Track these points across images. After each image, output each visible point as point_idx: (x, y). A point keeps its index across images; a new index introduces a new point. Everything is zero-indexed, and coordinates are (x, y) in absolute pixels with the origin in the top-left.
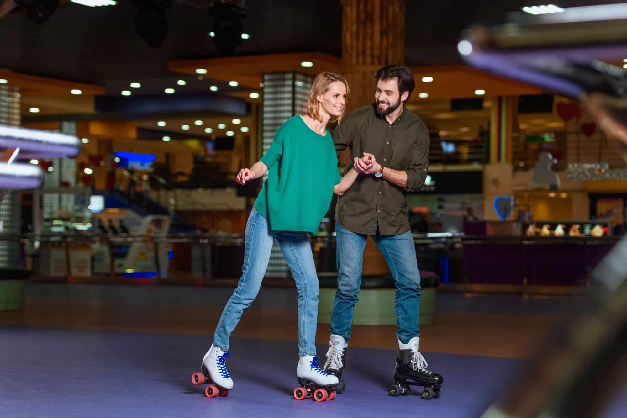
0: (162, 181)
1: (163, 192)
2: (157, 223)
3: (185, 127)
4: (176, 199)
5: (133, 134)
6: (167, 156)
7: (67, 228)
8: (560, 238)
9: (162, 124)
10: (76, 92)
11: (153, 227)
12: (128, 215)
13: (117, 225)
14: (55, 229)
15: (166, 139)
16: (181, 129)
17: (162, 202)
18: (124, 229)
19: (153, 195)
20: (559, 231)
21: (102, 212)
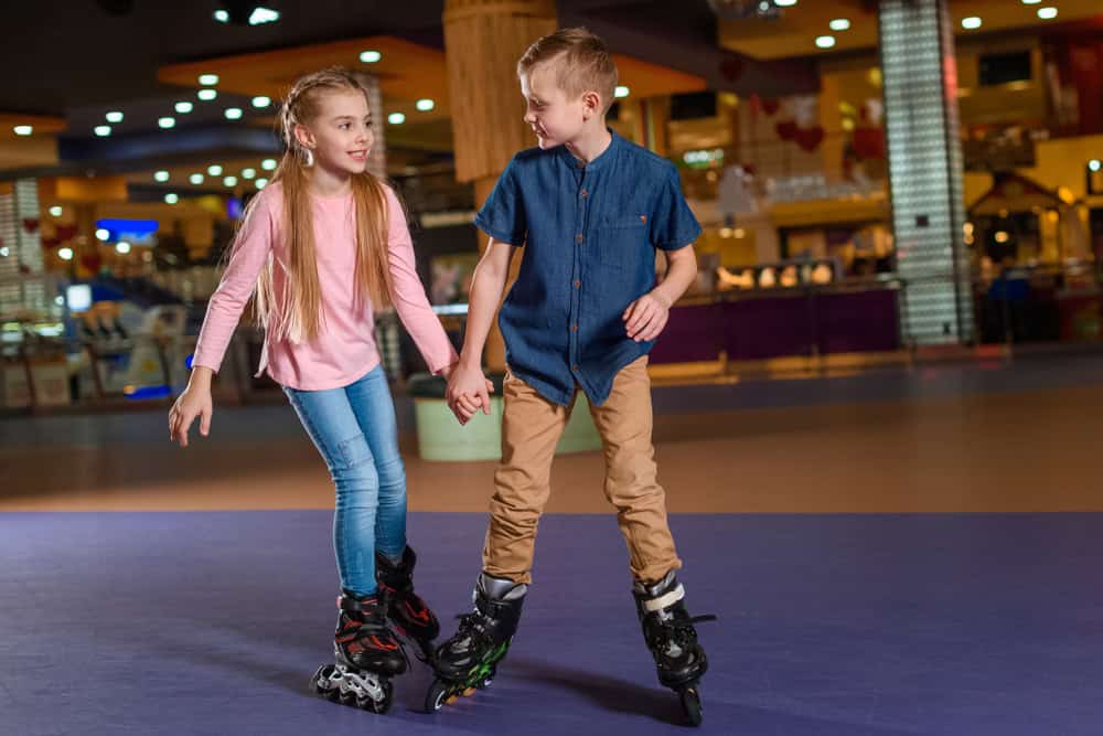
0: (171, 259)
1: (173, 275)
2: (168, 318)
3: (197, 179)
4: (193, 281)
5: (121, 193)
6: (177, 224)
7: (26, 335)
8: (768, 290)
9: (162, 176)
10: (23, 130)
11: (162, 324)
12: (126, 310)
13: (108, 323)
14: (8, 337)
15: (171, 199)
16: (189, 182)
17: (174, 288)
18: (120, 330)
19: (160, 280)
20: (767, 278)
21: (89, 309)
